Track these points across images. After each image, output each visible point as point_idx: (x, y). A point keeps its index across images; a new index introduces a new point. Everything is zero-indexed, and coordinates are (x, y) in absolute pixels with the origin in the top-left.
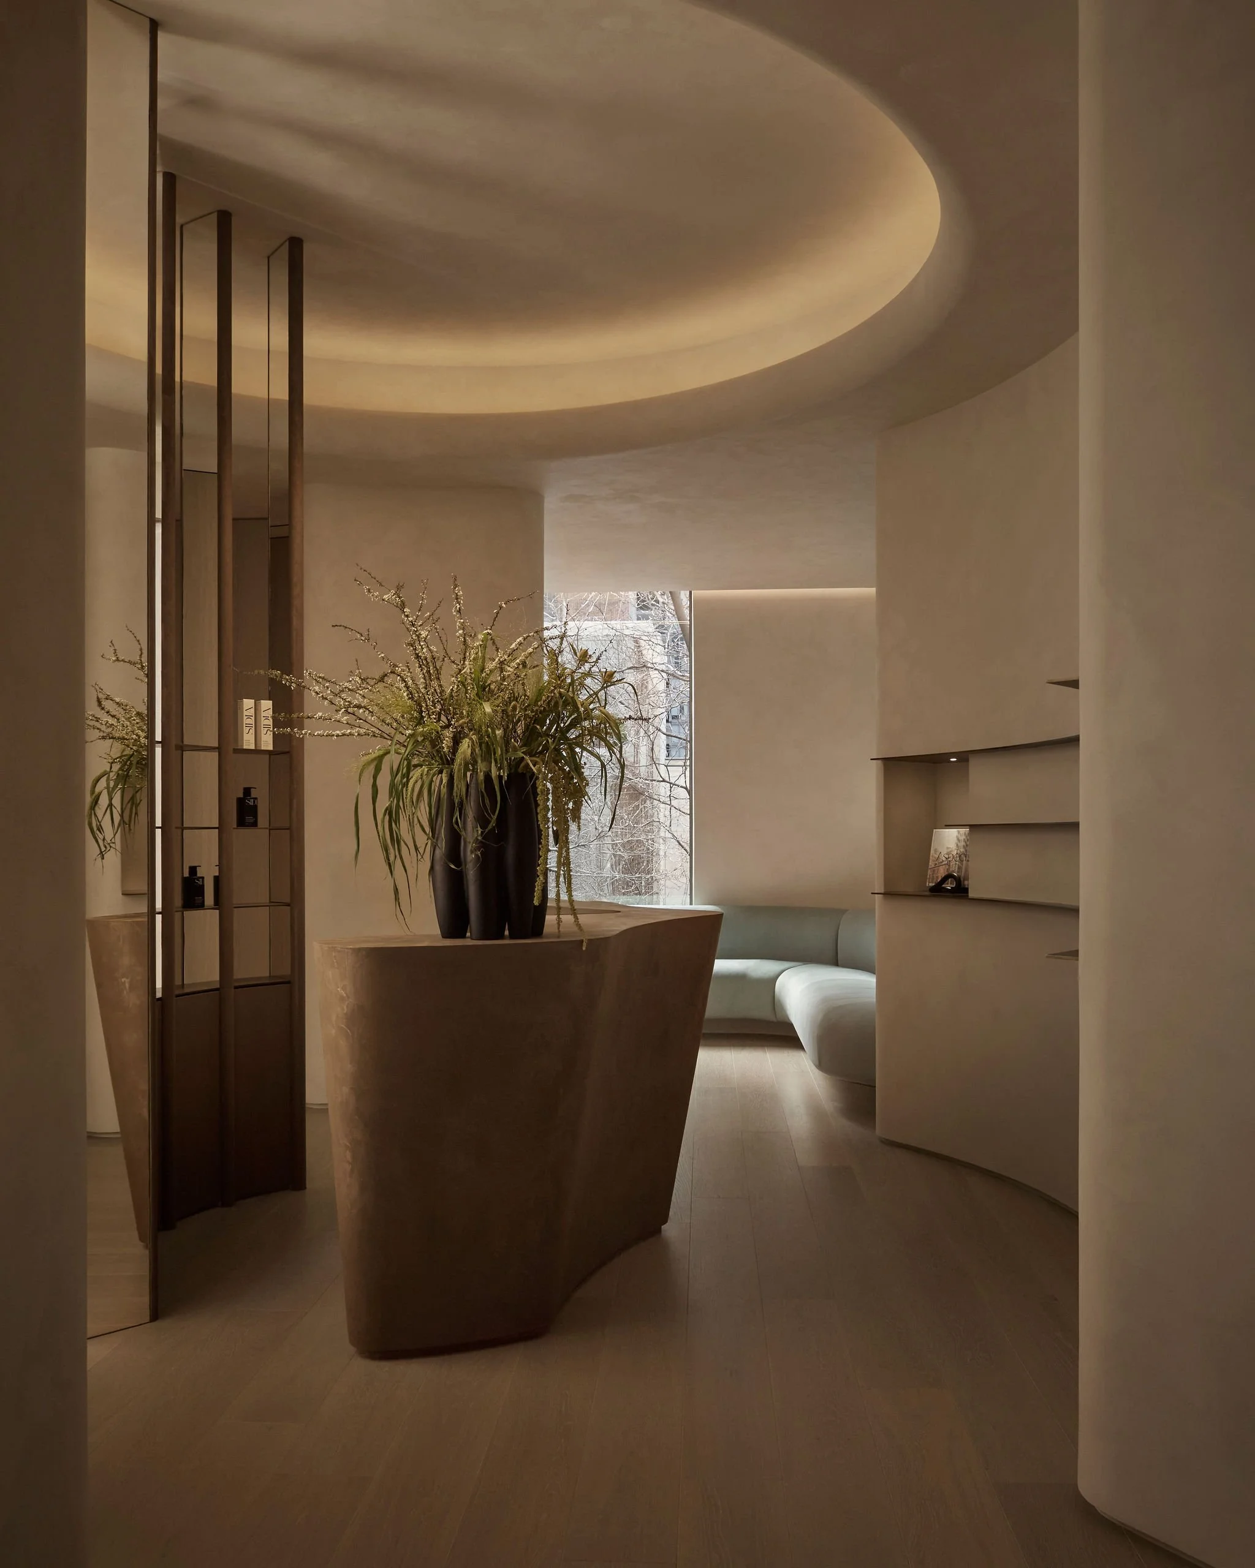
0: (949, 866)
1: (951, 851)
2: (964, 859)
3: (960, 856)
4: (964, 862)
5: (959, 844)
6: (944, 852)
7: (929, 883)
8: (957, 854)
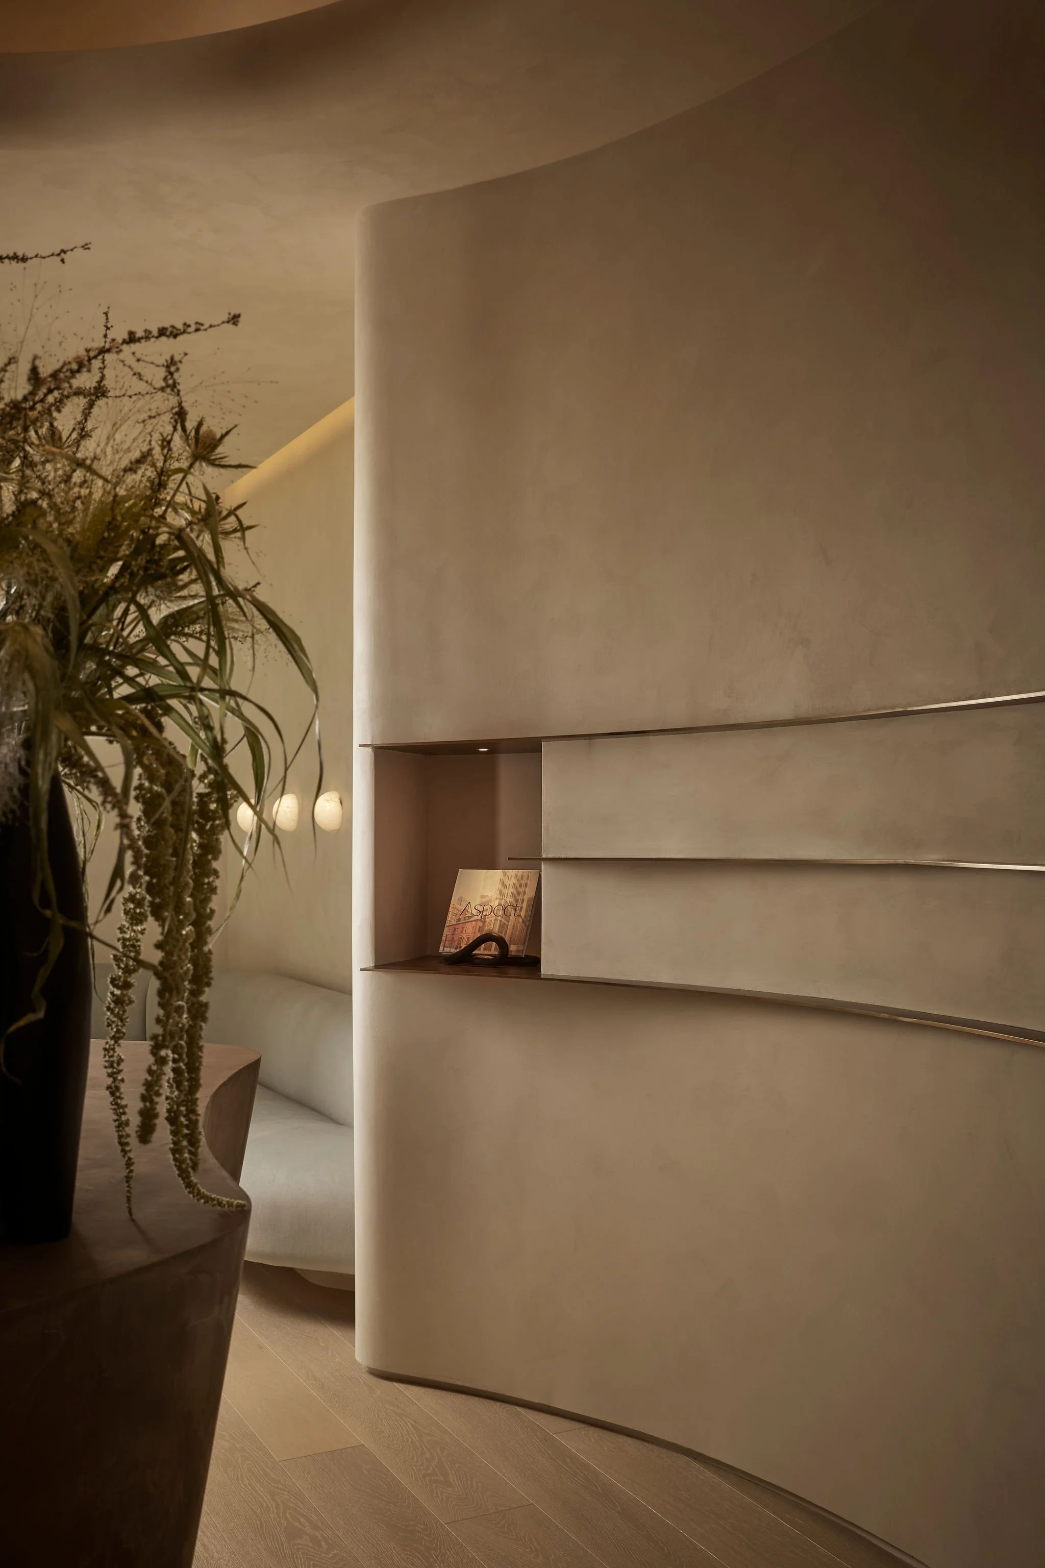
0: (484, 922)
1: (488, 901)
2: (513, 912)
3: (504, 910)
4: (512, 917)
5: (505, 891)
6: (476, 902)
7: (444, 947)
8: (499, 905)
